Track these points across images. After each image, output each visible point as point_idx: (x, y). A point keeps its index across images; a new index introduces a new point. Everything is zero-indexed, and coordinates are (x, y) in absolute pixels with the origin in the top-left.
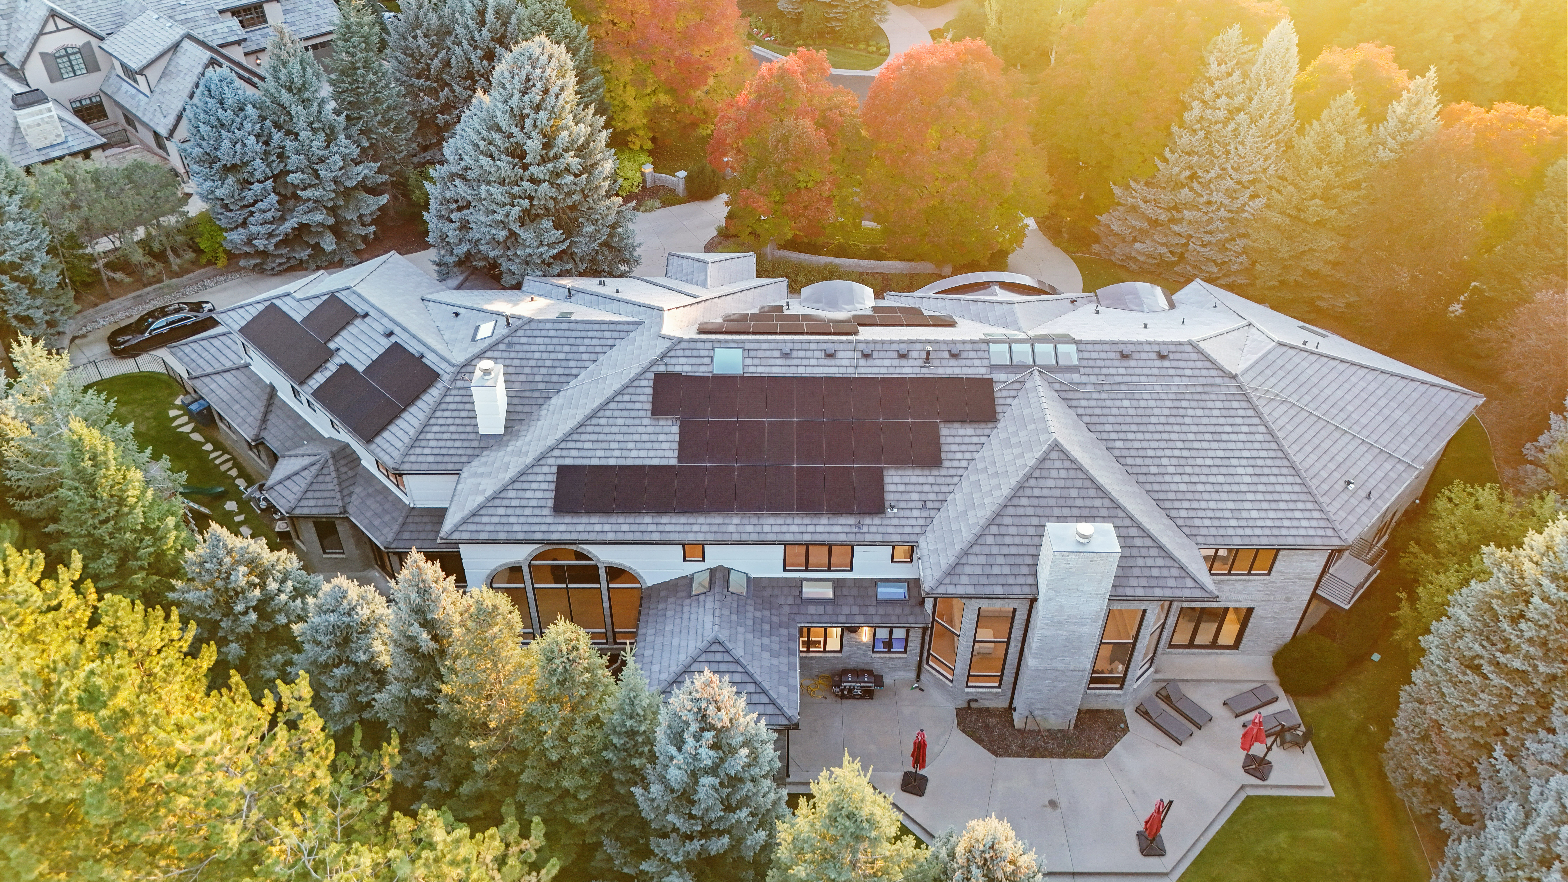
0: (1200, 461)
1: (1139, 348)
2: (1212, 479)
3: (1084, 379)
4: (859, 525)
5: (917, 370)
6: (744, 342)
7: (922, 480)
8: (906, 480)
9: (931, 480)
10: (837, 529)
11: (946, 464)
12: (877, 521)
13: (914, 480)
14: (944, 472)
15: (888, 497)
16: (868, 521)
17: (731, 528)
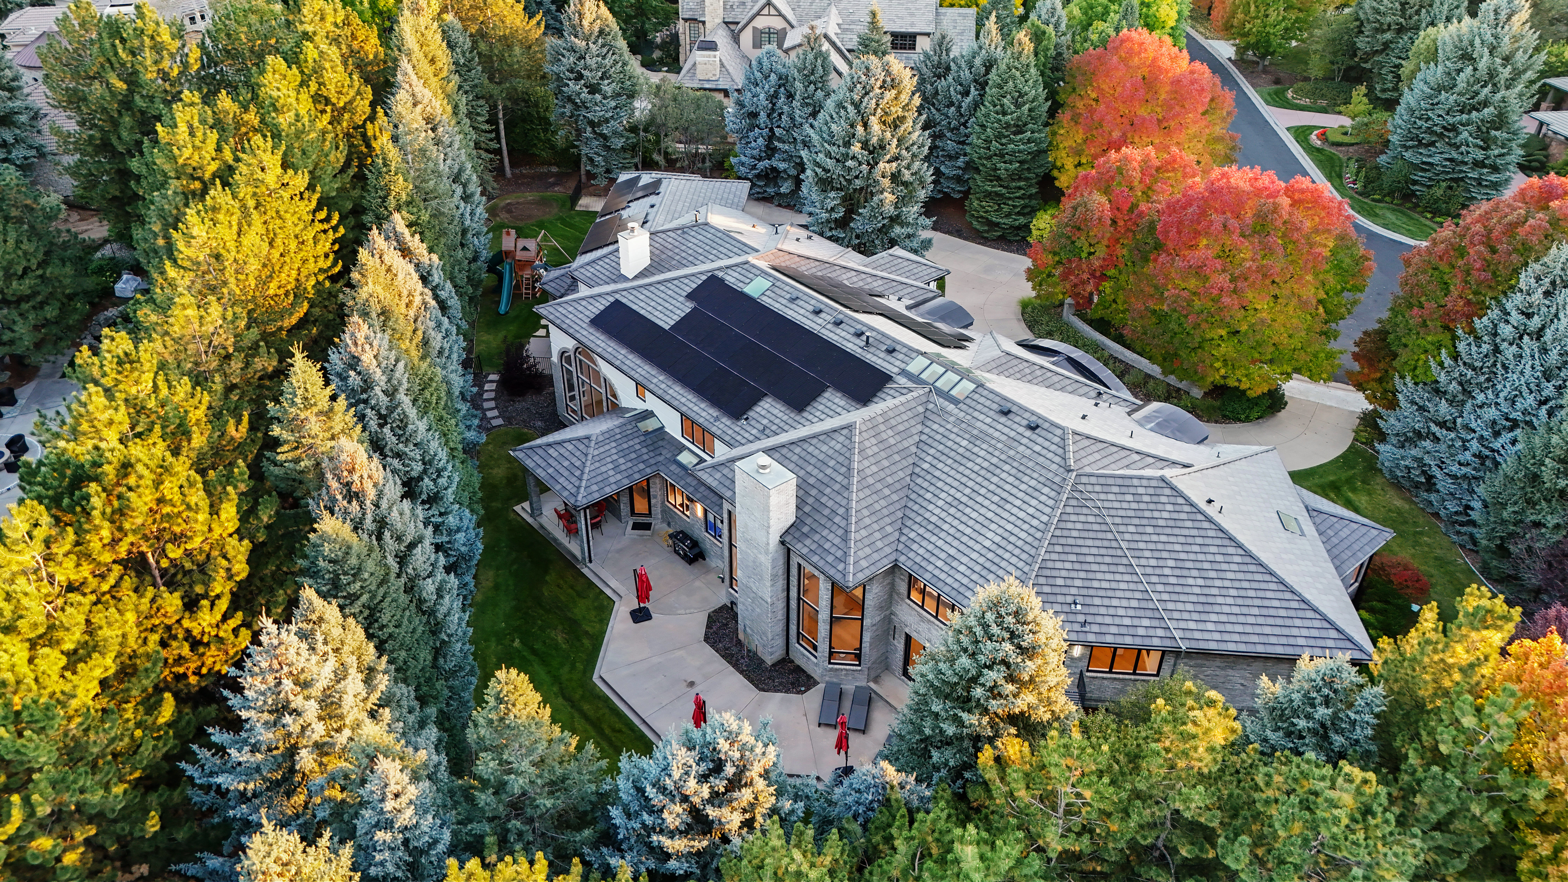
0: (968, 511)
1: (1020, 412)
2: (962, 527)
3: (956, 411)
4: (717, 419)
5: (855, 348)
6: (778, 280)
7: (780, 415)
8: (772, 410)
9: (785, 418)
10: (704, 414)
11: (805, 414)
12: (728, 423)
13: (776, 412)
14: (798, 418)
15: (751, 414)
16: (724, 420)
17: (655, 381)
